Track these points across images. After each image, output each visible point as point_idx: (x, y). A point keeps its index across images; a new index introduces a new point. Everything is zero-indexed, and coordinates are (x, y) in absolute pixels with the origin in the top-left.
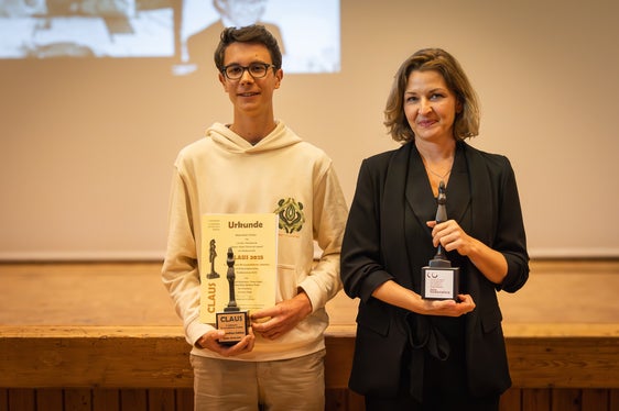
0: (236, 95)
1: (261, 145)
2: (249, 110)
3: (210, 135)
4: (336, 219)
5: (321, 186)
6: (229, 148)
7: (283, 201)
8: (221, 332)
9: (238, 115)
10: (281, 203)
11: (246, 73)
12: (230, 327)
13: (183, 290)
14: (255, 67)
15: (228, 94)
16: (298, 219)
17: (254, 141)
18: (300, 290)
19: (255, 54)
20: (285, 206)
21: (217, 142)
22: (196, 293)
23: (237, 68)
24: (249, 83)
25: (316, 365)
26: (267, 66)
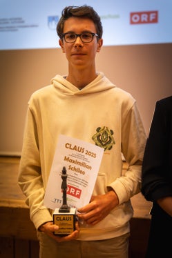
0: (70, 55)
1: (86, 89)
2: (79, 64)
3: (52, 83)
4: (139, 141)
5: (127, 118)
6: (64, 92)
7: (99, 128)
8: (56, 227)
9: (71, 69)
10: (98, 130)
11: (78, 39)
12: (63, 224)
13: (31, 190)
14: (85, 35)
15: (65, 54)
16: (110, 142)
17: (81, 87)
18: (110, 189)
19: (85, 26)
20: (101, 133)
21: (57, 88)
22: (40, 193)
23: (72, 35)
24: (80, 46)
25: (123, 243)
26: (93, 35)
